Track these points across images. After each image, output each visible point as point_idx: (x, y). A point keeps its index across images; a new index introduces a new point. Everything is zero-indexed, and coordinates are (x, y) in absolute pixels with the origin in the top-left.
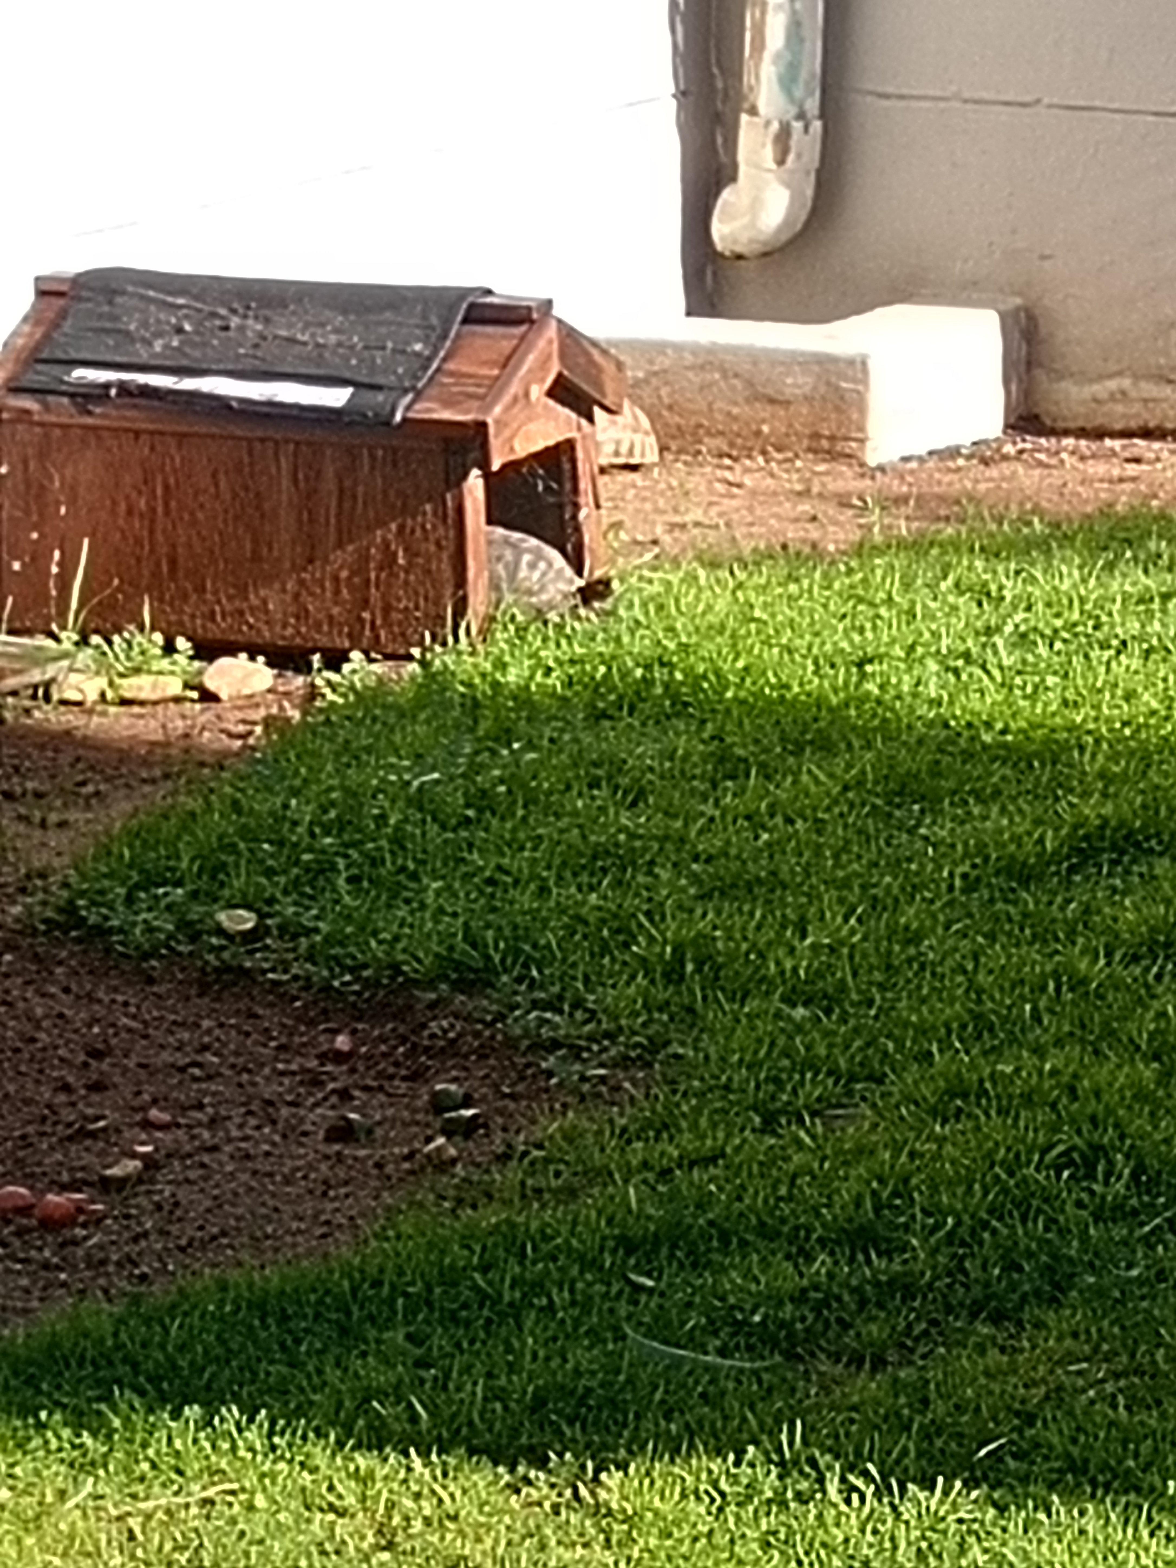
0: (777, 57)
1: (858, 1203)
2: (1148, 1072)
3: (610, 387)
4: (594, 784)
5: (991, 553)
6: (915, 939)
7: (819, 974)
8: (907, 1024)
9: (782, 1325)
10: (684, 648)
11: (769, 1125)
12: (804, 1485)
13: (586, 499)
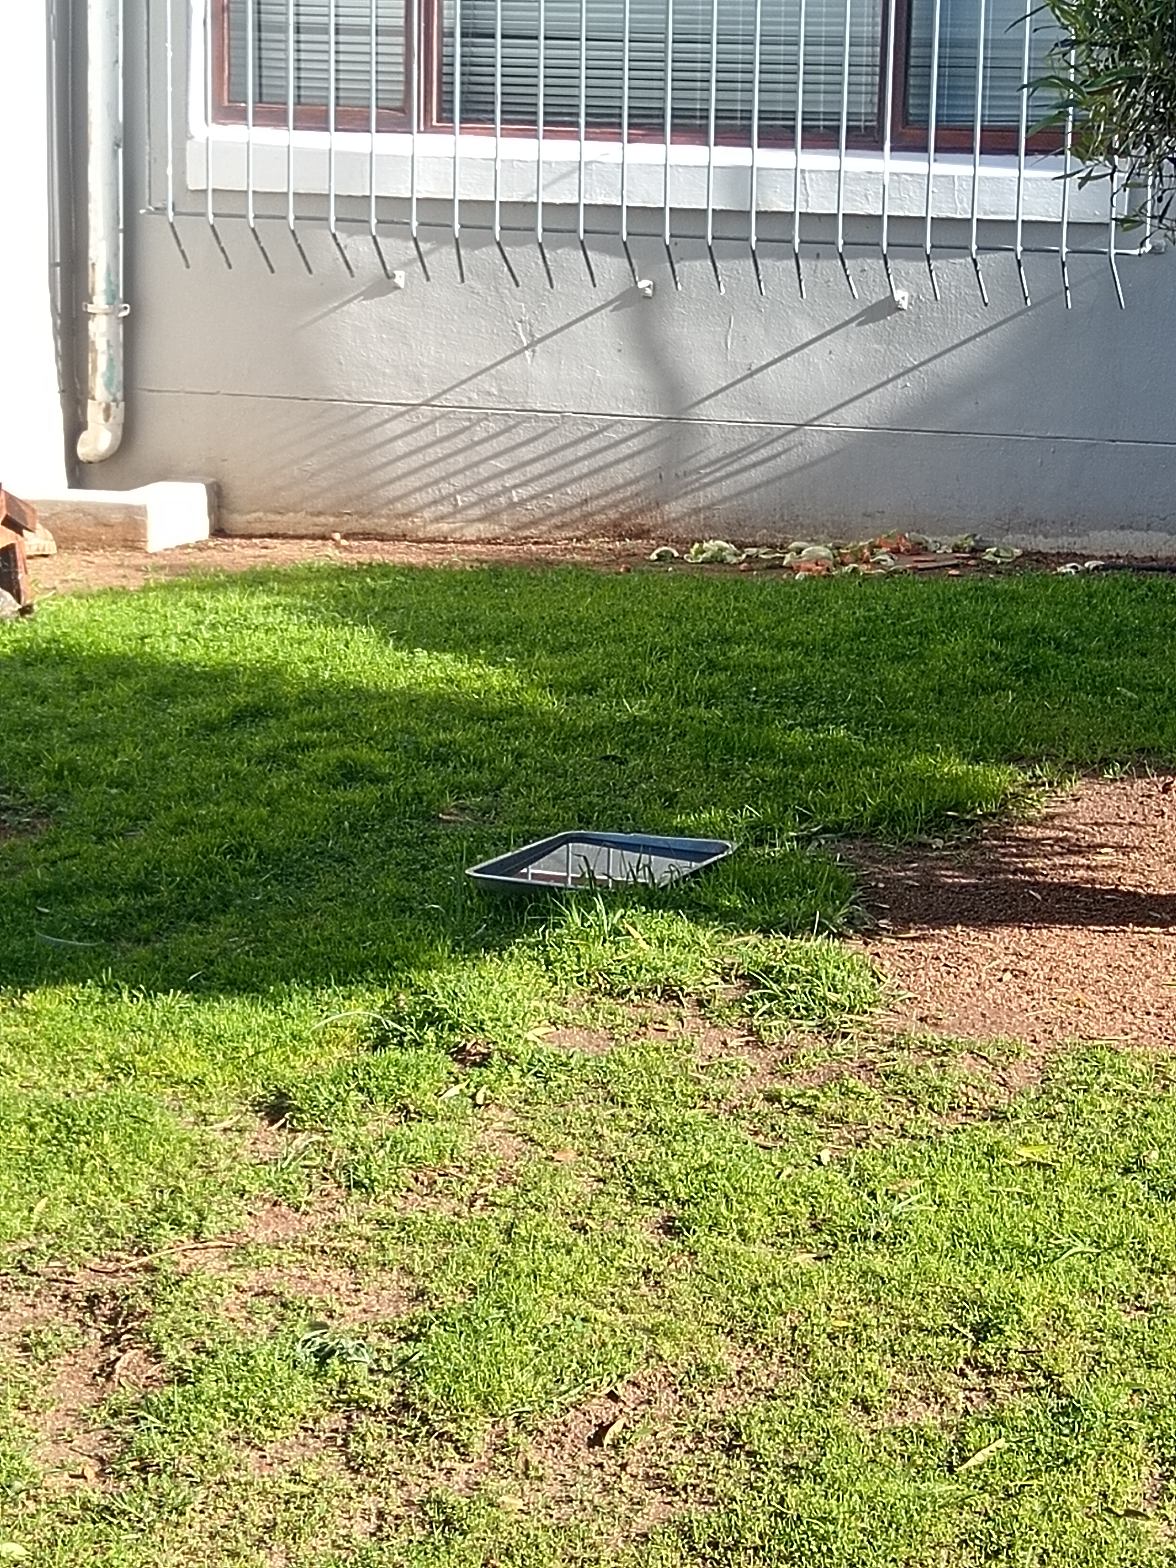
0: (103, 375)
1: (138, 872)
2: (264, 811)
3: (29, 520)
4: (25, 694)
5: (201, 589)
6: (165, 757)
7: (123, 774)
8: (160, 794)
9: (104, 927)
10: (64, 634)
11: (100, 840)
12: (113, 995)
13: (21, 570)
